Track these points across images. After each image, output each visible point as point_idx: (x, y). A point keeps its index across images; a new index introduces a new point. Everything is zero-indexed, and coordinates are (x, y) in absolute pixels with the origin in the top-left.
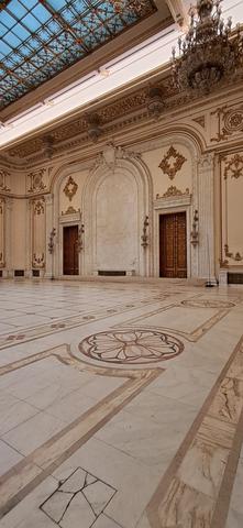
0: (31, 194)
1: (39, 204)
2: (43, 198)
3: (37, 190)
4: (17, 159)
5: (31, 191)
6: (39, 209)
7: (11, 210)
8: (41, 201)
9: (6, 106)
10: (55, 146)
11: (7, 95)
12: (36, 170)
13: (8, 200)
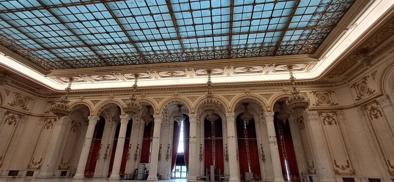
0: (361, 101)
1: (373, 109)
2: (375, 101)
3: (366, 97)
4: (336, 78)
5: (359, 98)
6: (376, 113)
7: (344, 119)
8: (374, 105)
9: (317, 48)
10: (371, 54)
11: (316, 42)
12: (358, 79)
13: (338, 112)
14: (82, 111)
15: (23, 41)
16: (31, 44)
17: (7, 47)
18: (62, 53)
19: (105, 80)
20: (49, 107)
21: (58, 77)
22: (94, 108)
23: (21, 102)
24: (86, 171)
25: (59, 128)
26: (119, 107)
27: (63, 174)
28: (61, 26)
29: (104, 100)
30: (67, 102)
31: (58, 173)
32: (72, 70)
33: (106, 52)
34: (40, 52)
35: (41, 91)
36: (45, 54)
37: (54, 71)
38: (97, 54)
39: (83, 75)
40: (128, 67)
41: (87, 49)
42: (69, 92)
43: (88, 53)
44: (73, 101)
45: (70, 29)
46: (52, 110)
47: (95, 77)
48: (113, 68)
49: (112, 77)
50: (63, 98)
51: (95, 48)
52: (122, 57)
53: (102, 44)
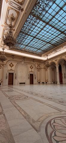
14: (53, 64)
15: (34, 50)
16: (35, 50)
17: (32, 53)
18: (43, 49)
19: (57, 52)
20: (45, 65)
21: (44, 56)
22: (56, 62)
23: (39, 65)
24: (60, 82)
25: (49, 70)
26: (65, 60)
27: (54, 83)
28: (40, 41)
29: (58, 59)
30: (48, 63)
31: (53, 83)
32: (47, 53)
33: (54, 42)
34: (38, 51)
35: (42, 62)
36: (39, 51)
37: (43, 55)
38: (52, 44)
39: (50, 53)
40: (63, 44)
41: (48, 44)
42: (48, 60)
43: (49, 45)
44: (50, 62)
45: (42, 40)
46: (46, 66)
47: (53, 52)
48: (58, 46)
49: (59, 50)
50: (47, 62)
51: (50, 42)
52: (60, 41)
53: (52, 40)
